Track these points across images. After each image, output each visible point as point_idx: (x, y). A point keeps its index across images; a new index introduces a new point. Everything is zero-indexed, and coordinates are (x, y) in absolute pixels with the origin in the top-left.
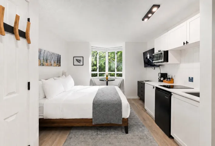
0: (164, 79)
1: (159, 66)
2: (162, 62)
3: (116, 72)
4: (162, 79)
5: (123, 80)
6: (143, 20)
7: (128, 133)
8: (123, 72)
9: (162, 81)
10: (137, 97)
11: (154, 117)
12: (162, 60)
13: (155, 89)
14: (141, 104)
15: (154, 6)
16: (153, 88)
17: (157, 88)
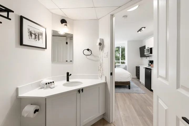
0: (151, 64)
1: (148, 56)
2: (149, 54)
3: (120, 61)
4: (150, 64)
5: (126, 66)
6: (138, 32)
7: (130, 89)
8: (126, 61)
9: (150, 65)
10: (135, 77)
11: (144, 84)
12: (149, 53)
13: (145, 69)
14: (138, 81)
15: (142, 28)
16: (144, 68)
17: (146, 68)
